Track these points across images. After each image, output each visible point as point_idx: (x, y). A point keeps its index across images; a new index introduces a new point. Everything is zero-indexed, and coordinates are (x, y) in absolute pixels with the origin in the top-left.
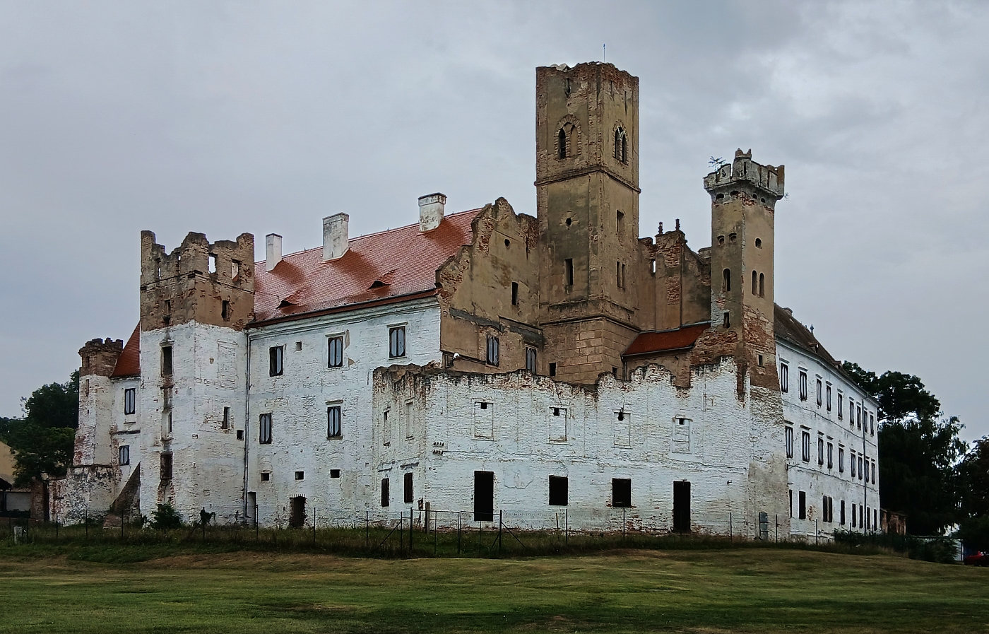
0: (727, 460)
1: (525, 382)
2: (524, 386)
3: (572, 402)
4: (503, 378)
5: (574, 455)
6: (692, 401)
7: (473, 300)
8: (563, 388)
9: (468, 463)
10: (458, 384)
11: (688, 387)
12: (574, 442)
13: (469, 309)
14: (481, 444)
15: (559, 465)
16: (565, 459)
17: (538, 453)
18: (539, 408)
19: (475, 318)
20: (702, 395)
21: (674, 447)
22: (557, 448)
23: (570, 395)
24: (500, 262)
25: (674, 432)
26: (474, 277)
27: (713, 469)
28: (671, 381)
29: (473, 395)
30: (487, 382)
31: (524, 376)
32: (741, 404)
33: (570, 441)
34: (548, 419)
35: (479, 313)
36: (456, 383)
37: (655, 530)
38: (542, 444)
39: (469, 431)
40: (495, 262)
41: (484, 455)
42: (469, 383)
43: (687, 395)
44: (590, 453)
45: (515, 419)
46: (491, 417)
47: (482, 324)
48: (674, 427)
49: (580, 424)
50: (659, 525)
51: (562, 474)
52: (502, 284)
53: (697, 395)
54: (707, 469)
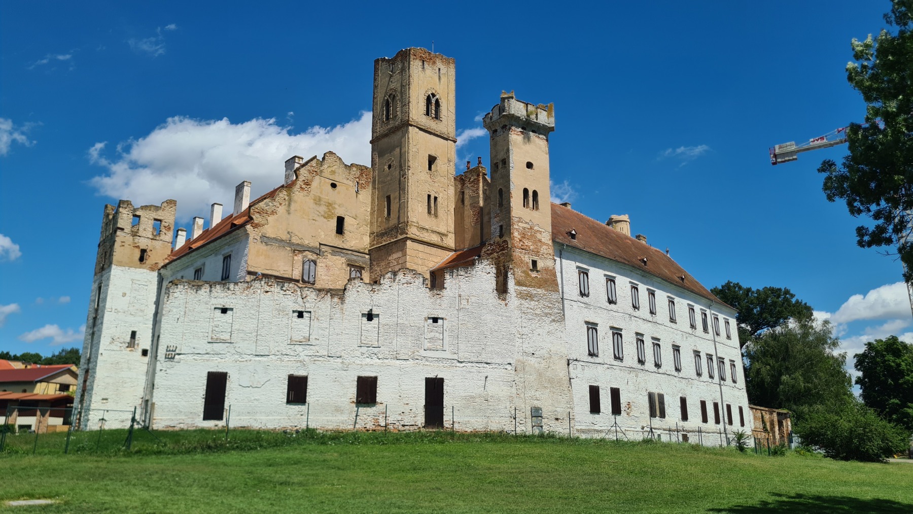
0: (484, 356)
1: (268, 289)
2: (267, 292)
3: (317, 305)
4: (246, 285)
5: (317, 354)
6: (446, 301)
7: (289, 230)
8: (308, 292)
9: (201, 364)
10: (199, 292)
11: (442, 287)
12: (317, 342)
13: (285, 237)
14: (217, 347)
15: (299, 364)
16: (306, 359)
17: (277, 353)
18: (281, 311)
19: (290, 244)
20: (457, 296)
21: (427, 345)
22: (299, 348)
23: (316, 298)
24: (324, 200)
25: (426, 331)
26: (291, 211)
27: (469, 364)
28: (423, 284)
29: (214, 301)
30: (228, 289)
31: (267, 283)
32: (503, 303)
33: (312, 341)
34: (290, 321)
35: (295, 240)
36: (197, 291)
37: (403, 426)
38: (282, 345)
39: (207, 334)
40: (318, 201)
41: (220, 356)
42: (210, 291)
43: (440, 296)
44: (334, 351)
45: (255, 322)
46: (231, 321)
47: (298, 249)
48: (426, 326)
49: (325, 325)
50: (408, 420)
51: (301, 373)
52: (325, 217)
53: (452, 295)
54: (462, 365)
